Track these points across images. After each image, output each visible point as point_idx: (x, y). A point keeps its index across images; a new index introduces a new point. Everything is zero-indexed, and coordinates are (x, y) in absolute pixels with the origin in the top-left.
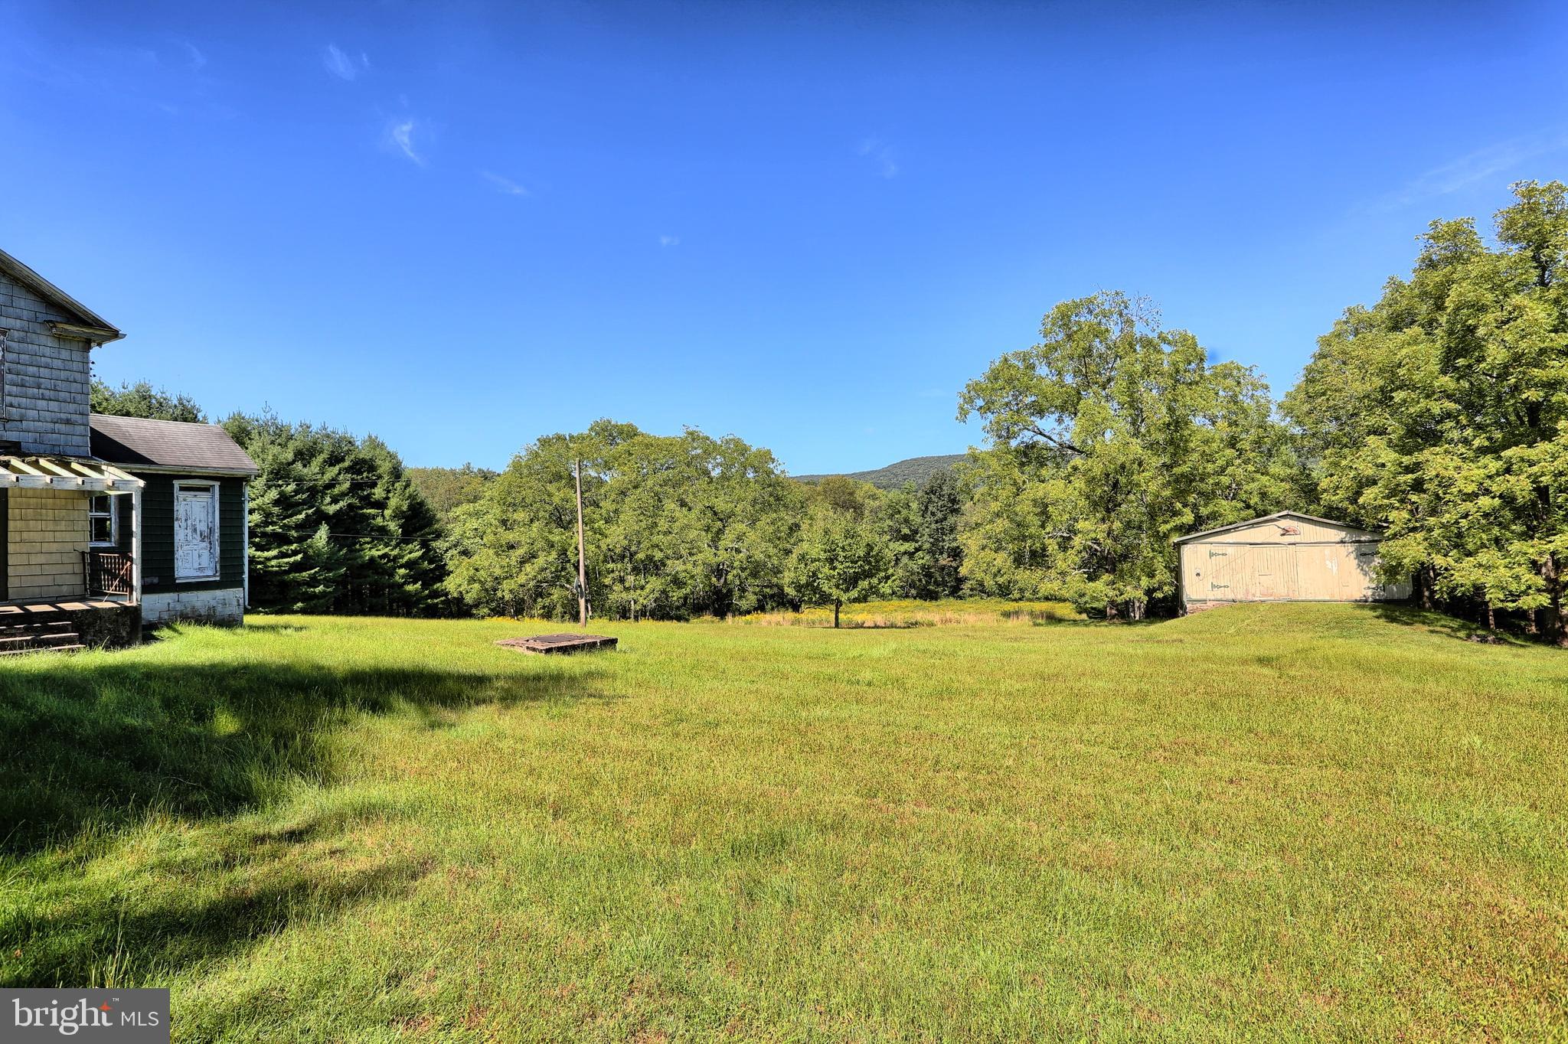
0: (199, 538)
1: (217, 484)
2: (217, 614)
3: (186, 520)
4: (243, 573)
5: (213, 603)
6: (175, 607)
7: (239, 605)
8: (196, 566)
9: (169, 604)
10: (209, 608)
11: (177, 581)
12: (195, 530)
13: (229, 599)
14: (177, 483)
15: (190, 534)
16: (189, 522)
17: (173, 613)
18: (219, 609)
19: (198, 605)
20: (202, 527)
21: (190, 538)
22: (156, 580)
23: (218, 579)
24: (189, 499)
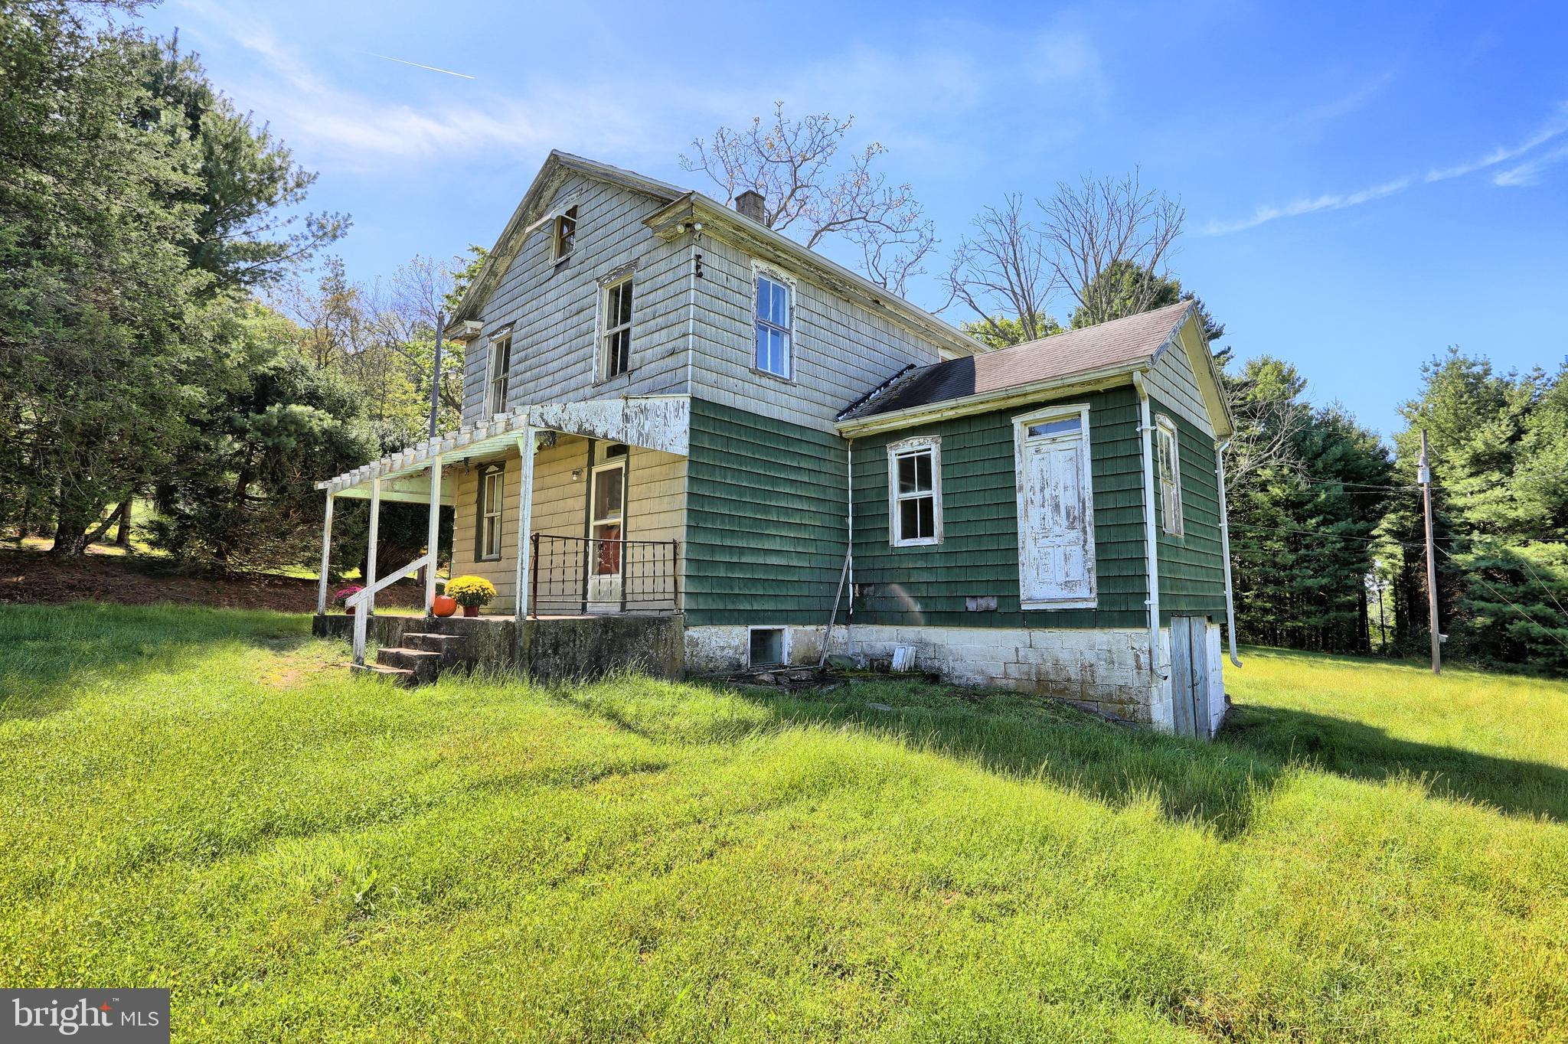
0: (1064, 523)
1: (1084, 409)
2: (1098, 681)
3: (1042, 489)
4: (1144, 594)
5: (1090, 657)
6: (1026, 657)
7: (1139, 667)
8: (1062, 579)
9: (1017, 650)
10: (1083, 668)
11: (1024, 607)
12: (1057, 507)
13: (1120, 651)
14: (1017, 421)
15: (1049, 515)
16: (1047, 492)
17: (1025, 668)
18: (1101, 671)
19: (1064, 657)
20: (1068, 499)
21: (1049, 523)
22: (993, 604)
23: (1093, 605)
24: (1044, 448)
